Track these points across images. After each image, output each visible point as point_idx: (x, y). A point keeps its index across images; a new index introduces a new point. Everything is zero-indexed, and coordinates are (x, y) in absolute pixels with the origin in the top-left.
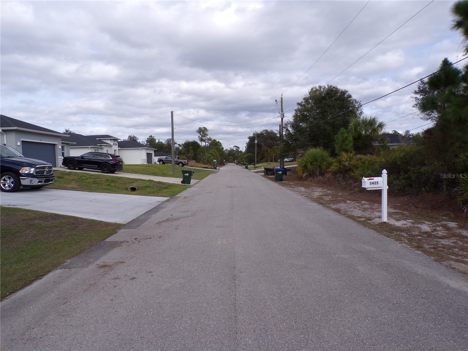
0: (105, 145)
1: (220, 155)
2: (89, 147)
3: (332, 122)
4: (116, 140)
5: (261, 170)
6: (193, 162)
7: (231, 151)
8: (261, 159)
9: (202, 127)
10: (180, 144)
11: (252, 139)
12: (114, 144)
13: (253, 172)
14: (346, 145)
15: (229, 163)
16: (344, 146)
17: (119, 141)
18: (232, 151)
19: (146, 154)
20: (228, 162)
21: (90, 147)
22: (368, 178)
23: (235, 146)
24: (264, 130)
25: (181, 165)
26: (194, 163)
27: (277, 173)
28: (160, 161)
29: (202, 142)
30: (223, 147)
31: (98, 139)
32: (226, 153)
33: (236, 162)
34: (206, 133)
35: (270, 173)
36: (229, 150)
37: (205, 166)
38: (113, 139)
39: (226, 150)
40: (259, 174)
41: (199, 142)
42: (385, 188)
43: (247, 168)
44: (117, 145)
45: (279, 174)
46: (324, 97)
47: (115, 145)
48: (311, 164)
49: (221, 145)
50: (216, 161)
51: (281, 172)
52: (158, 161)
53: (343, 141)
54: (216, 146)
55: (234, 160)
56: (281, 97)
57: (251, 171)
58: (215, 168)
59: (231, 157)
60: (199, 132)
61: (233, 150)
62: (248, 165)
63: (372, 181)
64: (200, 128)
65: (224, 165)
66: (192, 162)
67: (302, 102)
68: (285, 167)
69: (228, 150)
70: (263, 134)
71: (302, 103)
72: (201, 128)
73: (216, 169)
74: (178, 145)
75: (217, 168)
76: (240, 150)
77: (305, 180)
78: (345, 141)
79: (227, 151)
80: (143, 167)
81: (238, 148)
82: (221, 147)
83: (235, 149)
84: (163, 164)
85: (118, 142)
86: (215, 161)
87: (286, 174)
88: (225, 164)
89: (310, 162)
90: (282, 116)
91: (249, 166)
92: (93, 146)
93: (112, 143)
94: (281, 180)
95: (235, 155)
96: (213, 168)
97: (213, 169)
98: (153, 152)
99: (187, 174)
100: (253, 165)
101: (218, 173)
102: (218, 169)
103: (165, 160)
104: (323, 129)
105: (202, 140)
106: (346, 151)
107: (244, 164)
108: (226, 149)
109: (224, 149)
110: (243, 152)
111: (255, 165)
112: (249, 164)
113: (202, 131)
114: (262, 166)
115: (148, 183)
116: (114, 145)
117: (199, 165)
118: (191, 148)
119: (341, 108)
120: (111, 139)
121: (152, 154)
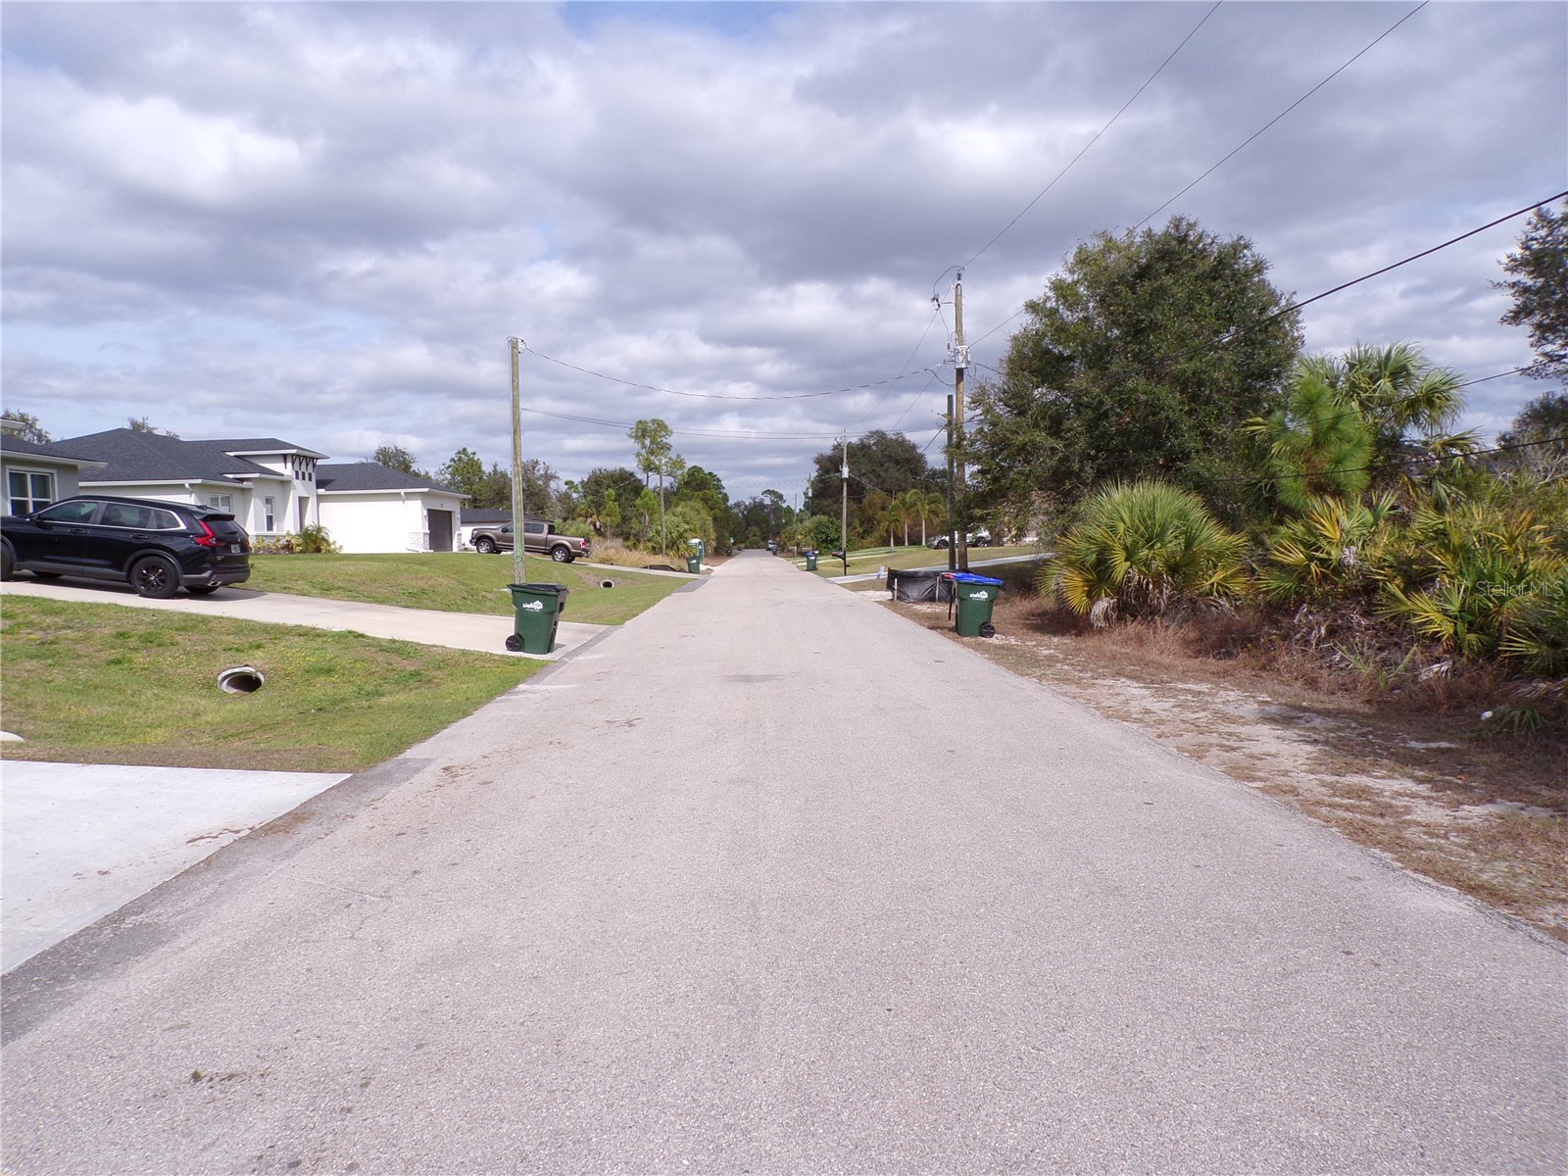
0: (257, 475)
1: (715, 519)
2: (187, 483)
4: (306, 457)
6: (613, 547)
7: (754, 505)
8: (866, 535)
9: (649, 420)
10: (572, 483)
11: (829, 464)
12: (297, 473)
13: (843, 586)
14: (1339, 462)
15: (747, 548)
16: (1327, 469)
17: (319, 462)
18: (758, 506)
19: (425, 513)
20: (742, 545)
21: (190, 485)
23: (769, 490)
25: (559, 555)
26: (615, 548)
27: (965, 599)
28: (479, 539)
29: (650, 474)
30: (726, 494)
31: (232, 454)
32: (737, 514)
33: (770, 546)
34: (664, 440)
35: (914, 591)
36: (747, 503)
37: (659, 560)
38: (292, 455)
39: (737, 505)
40: (867, 593)
41: (641, 476)
43: (812, 568)
44: (310, 480)
45: (979, 602)
46: (1148, 267)
47: (304, 479)
48: (1130, 555)
49: (720, 487)
50: (700, 543)
52: (471, 542)
53: (1318, 443)
54: (701, 490)
55: (765, 539)
57: (833, 583)
58: (694, 569)
59: (755, 529)
60: (636, 437)
61: (761, 506)
62: (816, 556)
64: (640, 422)
65: (729, 555)
66: (608, 543)
67: (1048, 298)
69: (746, 506)
70: (869, 447)
71: (1045, 302)
72: (646, 423)
73: (697, 571)
74: (566, 483)
75: (702, 567)
76: (784, 505)
77: (1100, 630)
79: (742, 508)
80: (385, 564)
81: (781, 497)
82: (720, 493)
83: (767, 501)
84: (491, 551)
85: (314, 466)
86: (697, 541)
88: (736, 551)
91: (822, 561)
92: (199, 481)
93: (286, 470)
94: (984, 630)
95: (767, 522)
96: (687, 570)
97: (685, 572)
98: (455, 508)
99: (537, 606)
100: (839, 557)
101: (700, 591)
102: (704, 573)
103: (499, 538)
104: (1147, 404)
105: (649, 468)
107: (803, 554)
108: (739, 503)
109: (731, 503)
110: (798, 511)
111: (844, 559)
112: (820, 554)
113: (650, 434)
114: (876, 562)
115: (331, 652)
116: (297, 478)
117: (636, 555)
118: (609, 496)
120: (285, 456)
121: (450, 512)
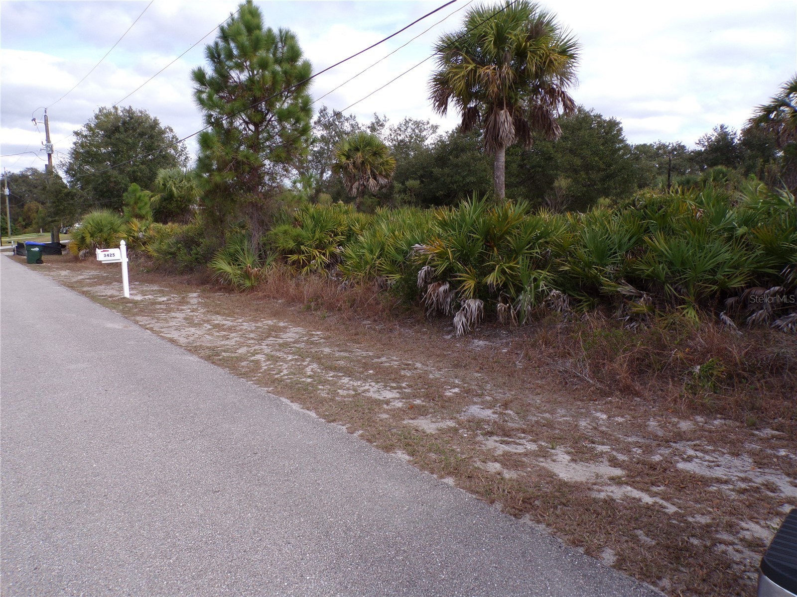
3: (131, 172)
5: (10, 247)
8: (25, 227)
14: (140, 209)
16: (137, 210)
22: (102, 250)
24: (27, 168)
27: (29, 251)
40: (7, 253)
42: (125, 261)
45: (35, 252)
48: (92, 236)
51: (37, 249)
53: (136, 203)
56: (45, 114)
63: (106, 253)
67: (83, 131)
68: (61, 242)
70: (27, 177)
77: (83, 260)
78: (138, 203)
87: (61, 254)
89: (90, 233)
90: (49, 149)
94: (39, 261)
104: (115, 182)
106: (140, 217)
119: (149, 149)
